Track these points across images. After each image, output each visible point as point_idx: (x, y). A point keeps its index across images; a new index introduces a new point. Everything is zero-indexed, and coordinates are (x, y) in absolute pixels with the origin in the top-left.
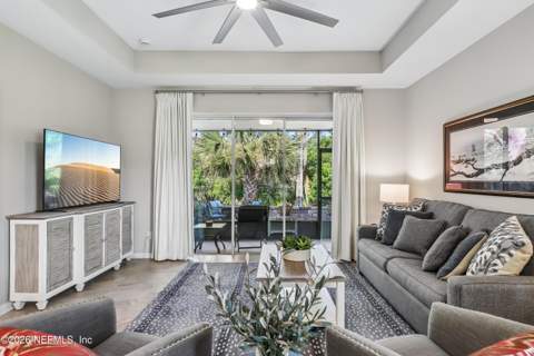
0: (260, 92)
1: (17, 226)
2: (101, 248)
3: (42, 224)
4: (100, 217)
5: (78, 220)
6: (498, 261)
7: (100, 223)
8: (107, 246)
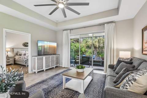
0: (85, 27)
1: (34, 58)
2: (50, 63)
3: (36, 58)
4: (50, 57)
5: (44, 57)
6: (127, 84)
7: (49, 58)
8: (51, 63)
